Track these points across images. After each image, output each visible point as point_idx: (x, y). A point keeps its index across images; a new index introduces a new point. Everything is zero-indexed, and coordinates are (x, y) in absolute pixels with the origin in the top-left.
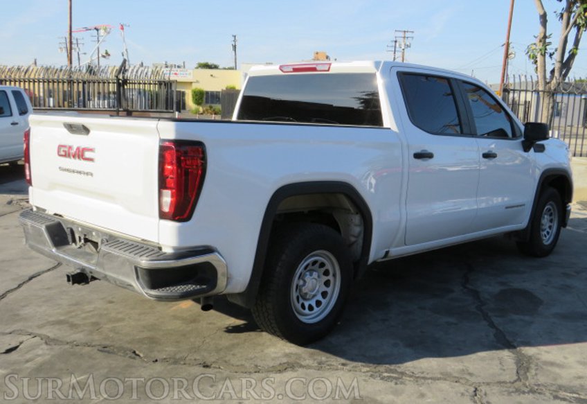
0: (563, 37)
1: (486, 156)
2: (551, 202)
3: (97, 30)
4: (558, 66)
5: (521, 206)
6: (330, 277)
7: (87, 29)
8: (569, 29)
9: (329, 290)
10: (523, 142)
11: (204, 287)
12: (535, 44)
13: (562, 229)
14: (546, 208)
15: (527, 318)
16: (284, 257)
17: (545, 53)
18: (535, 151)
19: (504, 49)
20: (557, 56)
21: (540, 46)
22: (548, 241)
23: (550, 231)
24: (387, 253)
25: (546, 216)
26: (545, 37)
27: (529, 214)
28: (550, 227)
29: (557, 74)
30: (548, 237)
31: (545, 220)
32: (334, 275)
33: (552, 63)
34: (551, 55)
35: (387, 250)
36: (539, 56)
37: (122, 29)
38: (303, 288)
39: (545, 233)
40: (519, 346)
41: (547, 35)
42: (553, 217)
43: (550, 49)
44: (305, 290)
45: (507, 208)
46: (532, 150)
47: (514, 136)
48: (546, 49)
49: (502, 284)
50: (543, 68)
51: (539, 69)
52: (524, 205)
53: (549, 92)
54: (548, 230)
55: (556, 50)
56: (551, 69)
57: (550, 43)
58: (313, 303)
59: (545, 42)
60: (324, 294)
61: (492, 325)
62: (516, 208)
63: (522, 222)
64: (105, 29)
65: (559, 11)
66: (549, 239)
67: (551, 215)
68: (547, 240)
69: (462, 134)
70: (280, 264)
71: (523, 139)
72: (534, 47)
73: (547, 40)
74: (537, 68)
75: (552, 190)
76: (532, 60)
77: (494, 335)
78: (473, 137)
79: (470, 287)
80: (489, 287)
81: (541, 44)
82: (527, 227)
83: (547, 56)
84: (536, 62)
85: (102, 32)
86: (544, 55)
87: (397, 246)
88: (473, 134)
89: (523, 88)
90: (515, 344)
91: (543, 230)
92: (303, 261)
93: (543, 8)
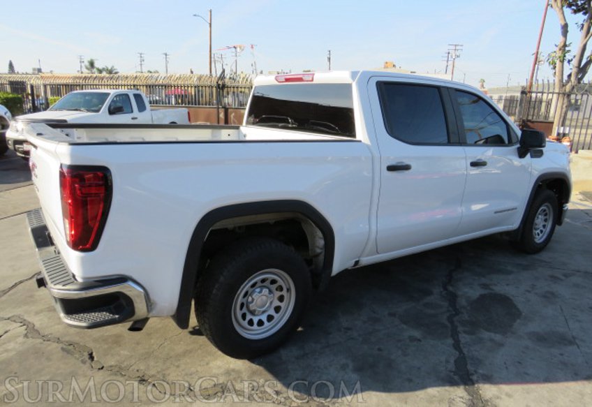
0: (581, 45)
1: (474, 164)
2: (546, 204)
3: (235, 47)
4: (575, 70)
5: (513, 209)
6: (284, 293)
7: (229, 48)
8: (587, 38)
9: (282, 305)
10: (518, 148)
11: (117, 316)
12: (555, 52)
13: (557, 227)
14: (540, 210)
15: (498, 337)
16: (222, 279)
17: (564, 59)
18: (532, 157)
19: (534, 57)
20: (575, 62)
21: (559, 54)
22: (541, 238)
23: (544, 230)
24: (357, 263)
25: (540, 216)
26: (565, 45)
27: (522, 216)
28: (544, 226)
29: (573, 78)
30: (541, 235)
31: (539, 220)
32: (288, 290)
33: (569, 69)
34: (569, 61)
35: (357, 259)
36: (558, 62)
37: (252, 47)
38: (251, 305)
39: (539, 231)
40: (477, 382)
41: (567, 43)
42: (547, 217)
43: (568, 57)
44: (252, 307)
45: (496, 213)
46: (529, 155)
47: (510, 143)
48: (565, 56)
49: (485, 286)
50: (561, 72)
51: (557, 74)
52: (516, 209)
53: (564, 94)
54: (542, 228)
55: (574, 57)
56: (569, 73)
57: (569, 51)
58: (264, 318)
59: (564, 50)
60: (277, 309)
61: (457, 346)
62: (506, 212)
63: (514, 223)
64: (240, 48)
65: (581, 22)
66: (542, 237)
67: (546, 215)
68: (539, 239)
69: (450, 143)
70: (216, 286)
71: (518, 145)
72: (554, 55)
73: (567, 49)
74: (555, 73)
75: (549, 192)
76: (552, 66)
77: (455, 361)
78: (461, 145)
79: (451, 288)
80: (469, 290)
81: (561, 52)
82: (519, 227)
83: (566, 63)
84: (555, 68)
85: (238, 49)
86: (562, 62)
87: (368, 256)
88: (462, 143)
89: (540, 90)
90: (474, 378)
91: (536, 229)
92: (247, 281)
93: (565, 20)
